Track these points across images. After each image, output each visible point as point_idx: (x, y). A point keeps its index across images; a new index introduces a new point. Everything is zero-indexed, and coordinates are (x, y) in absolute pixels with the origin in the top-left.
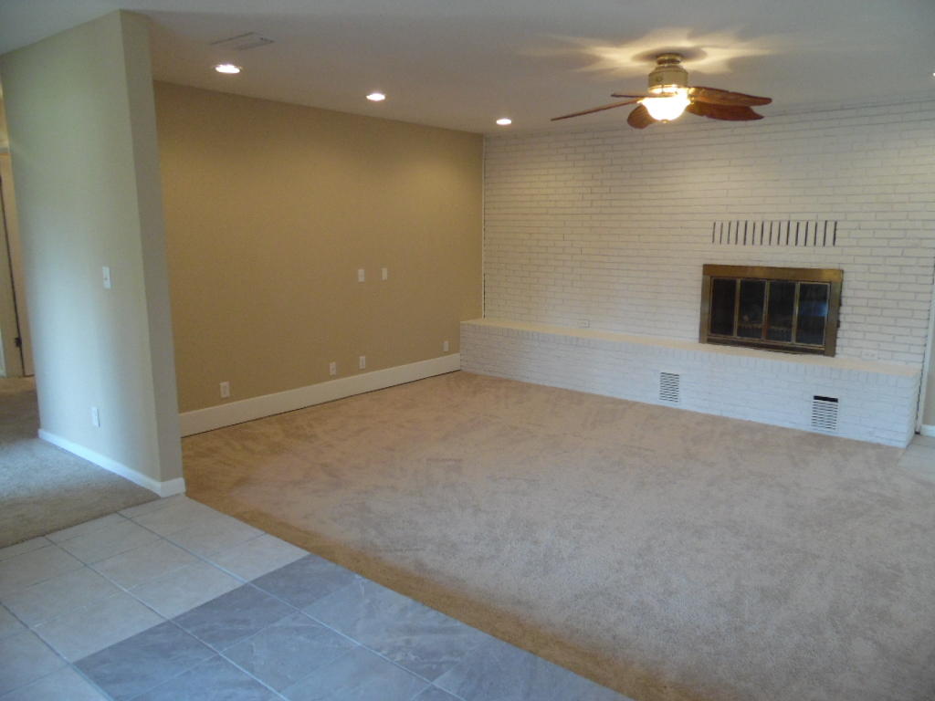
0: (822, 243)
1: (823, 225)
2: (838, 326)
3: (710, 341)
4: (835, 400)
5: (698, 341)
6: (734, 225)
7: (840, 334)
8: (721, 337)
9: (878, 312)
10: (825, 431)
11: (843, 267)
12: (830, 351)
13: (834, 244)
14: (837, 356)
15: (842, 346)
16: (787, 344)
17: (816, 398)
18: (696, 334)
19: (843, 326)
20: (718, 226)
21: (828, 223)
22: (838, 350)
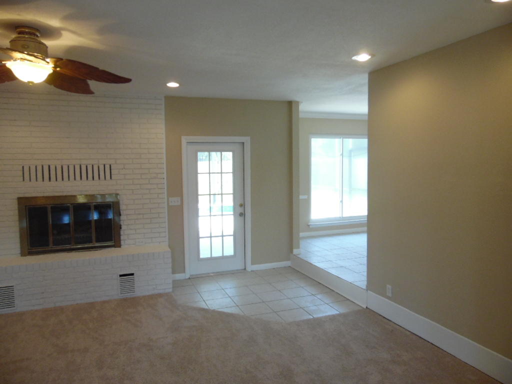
0: (104, 178)
1: (103, 168)
2: (121, 228)
3: (31, 253)
4: (132, 274)
5: (20, 255)
6: (40, 169)
7: (122, 233)
8: (40, 249)
9: (141, 216)
10: (128, 295)
11: (118, 192)
12: (118, 245)
13: (111, 178)
14: (122, 246)
15: (124, 240)
16: (91, 245)
17: (121, 276)
18: (18, 251)
19: (123, 227)
20: (26, 169)
21: (106, 166)
22: (122, 243)
